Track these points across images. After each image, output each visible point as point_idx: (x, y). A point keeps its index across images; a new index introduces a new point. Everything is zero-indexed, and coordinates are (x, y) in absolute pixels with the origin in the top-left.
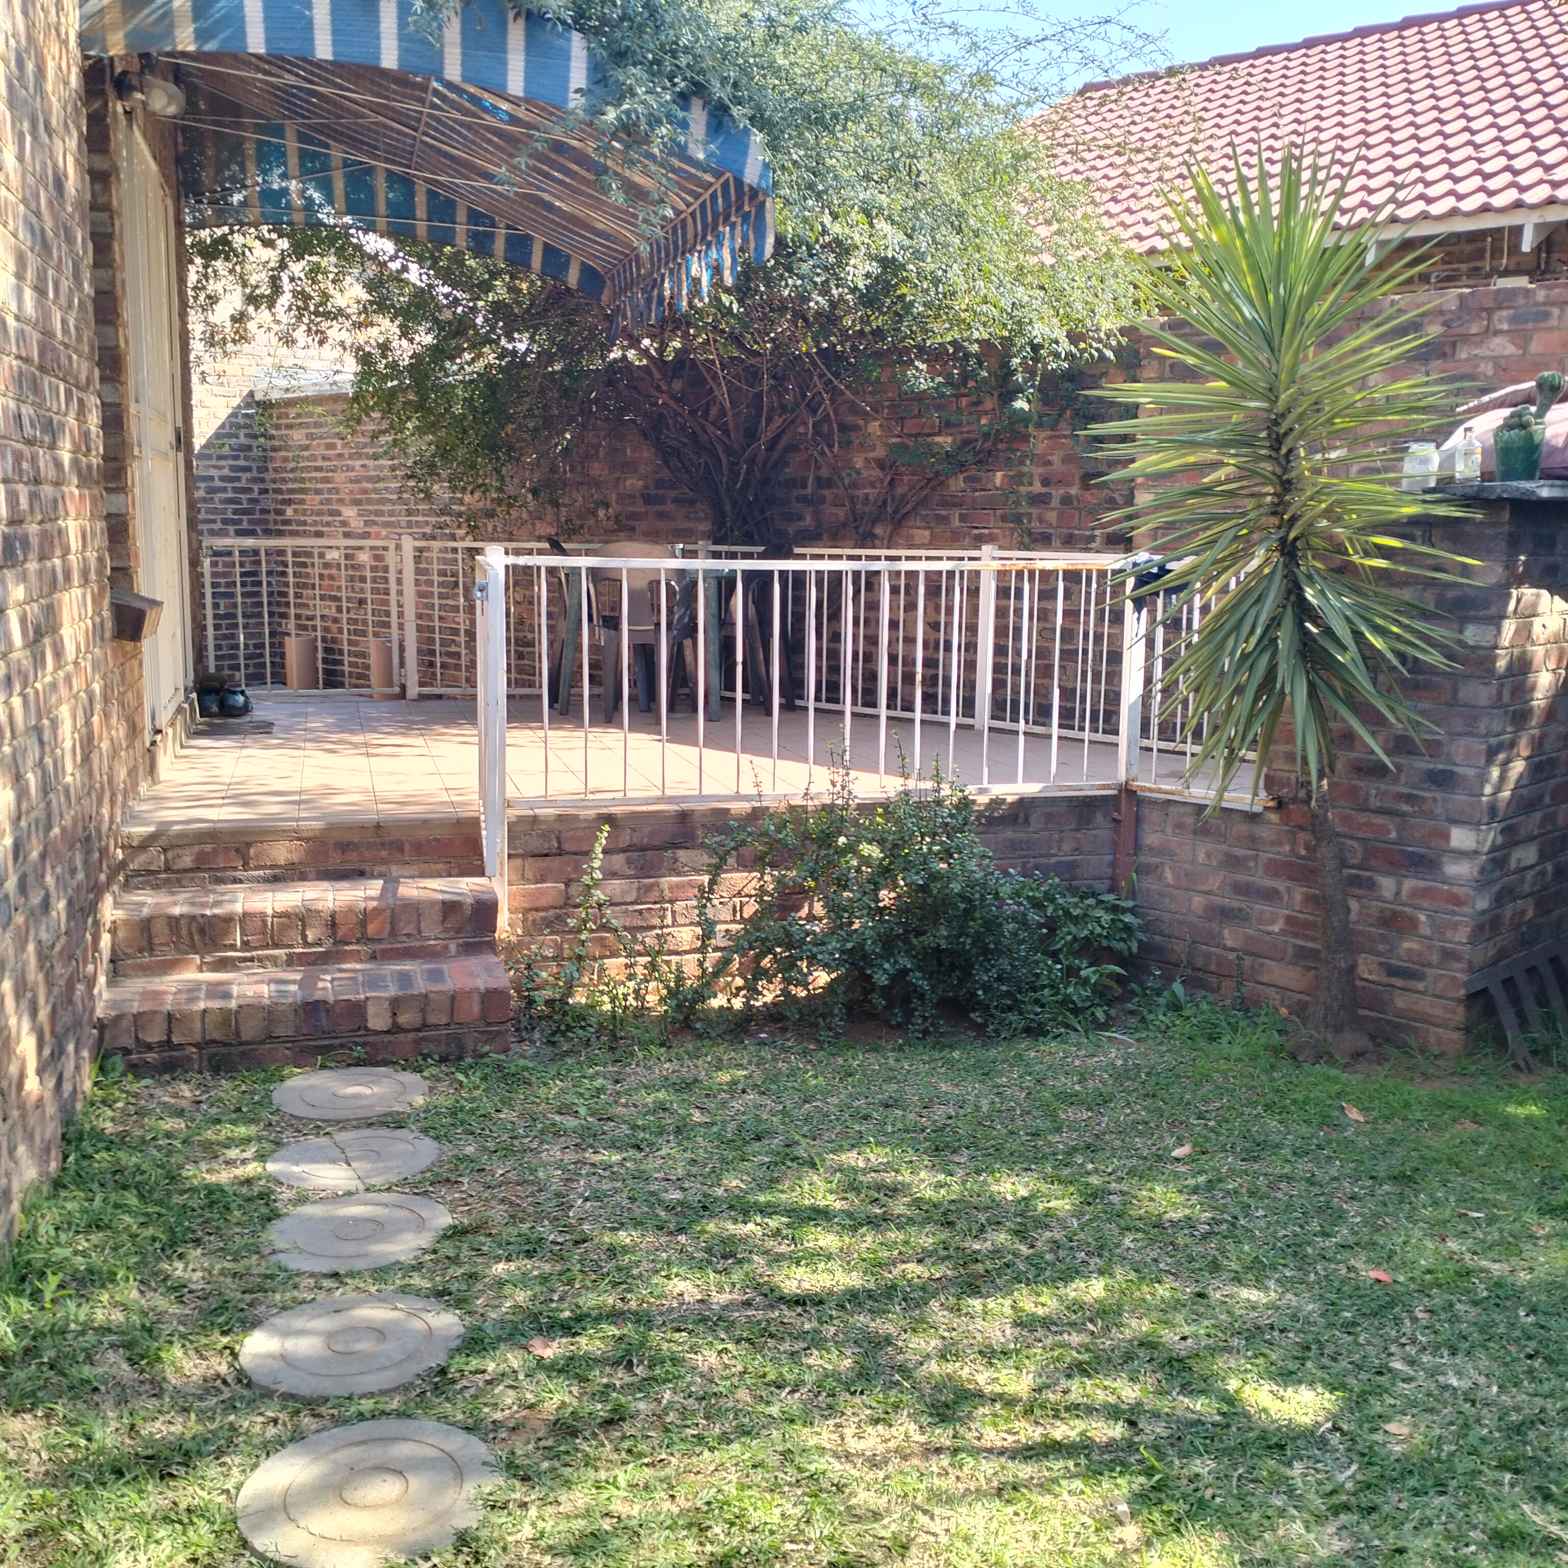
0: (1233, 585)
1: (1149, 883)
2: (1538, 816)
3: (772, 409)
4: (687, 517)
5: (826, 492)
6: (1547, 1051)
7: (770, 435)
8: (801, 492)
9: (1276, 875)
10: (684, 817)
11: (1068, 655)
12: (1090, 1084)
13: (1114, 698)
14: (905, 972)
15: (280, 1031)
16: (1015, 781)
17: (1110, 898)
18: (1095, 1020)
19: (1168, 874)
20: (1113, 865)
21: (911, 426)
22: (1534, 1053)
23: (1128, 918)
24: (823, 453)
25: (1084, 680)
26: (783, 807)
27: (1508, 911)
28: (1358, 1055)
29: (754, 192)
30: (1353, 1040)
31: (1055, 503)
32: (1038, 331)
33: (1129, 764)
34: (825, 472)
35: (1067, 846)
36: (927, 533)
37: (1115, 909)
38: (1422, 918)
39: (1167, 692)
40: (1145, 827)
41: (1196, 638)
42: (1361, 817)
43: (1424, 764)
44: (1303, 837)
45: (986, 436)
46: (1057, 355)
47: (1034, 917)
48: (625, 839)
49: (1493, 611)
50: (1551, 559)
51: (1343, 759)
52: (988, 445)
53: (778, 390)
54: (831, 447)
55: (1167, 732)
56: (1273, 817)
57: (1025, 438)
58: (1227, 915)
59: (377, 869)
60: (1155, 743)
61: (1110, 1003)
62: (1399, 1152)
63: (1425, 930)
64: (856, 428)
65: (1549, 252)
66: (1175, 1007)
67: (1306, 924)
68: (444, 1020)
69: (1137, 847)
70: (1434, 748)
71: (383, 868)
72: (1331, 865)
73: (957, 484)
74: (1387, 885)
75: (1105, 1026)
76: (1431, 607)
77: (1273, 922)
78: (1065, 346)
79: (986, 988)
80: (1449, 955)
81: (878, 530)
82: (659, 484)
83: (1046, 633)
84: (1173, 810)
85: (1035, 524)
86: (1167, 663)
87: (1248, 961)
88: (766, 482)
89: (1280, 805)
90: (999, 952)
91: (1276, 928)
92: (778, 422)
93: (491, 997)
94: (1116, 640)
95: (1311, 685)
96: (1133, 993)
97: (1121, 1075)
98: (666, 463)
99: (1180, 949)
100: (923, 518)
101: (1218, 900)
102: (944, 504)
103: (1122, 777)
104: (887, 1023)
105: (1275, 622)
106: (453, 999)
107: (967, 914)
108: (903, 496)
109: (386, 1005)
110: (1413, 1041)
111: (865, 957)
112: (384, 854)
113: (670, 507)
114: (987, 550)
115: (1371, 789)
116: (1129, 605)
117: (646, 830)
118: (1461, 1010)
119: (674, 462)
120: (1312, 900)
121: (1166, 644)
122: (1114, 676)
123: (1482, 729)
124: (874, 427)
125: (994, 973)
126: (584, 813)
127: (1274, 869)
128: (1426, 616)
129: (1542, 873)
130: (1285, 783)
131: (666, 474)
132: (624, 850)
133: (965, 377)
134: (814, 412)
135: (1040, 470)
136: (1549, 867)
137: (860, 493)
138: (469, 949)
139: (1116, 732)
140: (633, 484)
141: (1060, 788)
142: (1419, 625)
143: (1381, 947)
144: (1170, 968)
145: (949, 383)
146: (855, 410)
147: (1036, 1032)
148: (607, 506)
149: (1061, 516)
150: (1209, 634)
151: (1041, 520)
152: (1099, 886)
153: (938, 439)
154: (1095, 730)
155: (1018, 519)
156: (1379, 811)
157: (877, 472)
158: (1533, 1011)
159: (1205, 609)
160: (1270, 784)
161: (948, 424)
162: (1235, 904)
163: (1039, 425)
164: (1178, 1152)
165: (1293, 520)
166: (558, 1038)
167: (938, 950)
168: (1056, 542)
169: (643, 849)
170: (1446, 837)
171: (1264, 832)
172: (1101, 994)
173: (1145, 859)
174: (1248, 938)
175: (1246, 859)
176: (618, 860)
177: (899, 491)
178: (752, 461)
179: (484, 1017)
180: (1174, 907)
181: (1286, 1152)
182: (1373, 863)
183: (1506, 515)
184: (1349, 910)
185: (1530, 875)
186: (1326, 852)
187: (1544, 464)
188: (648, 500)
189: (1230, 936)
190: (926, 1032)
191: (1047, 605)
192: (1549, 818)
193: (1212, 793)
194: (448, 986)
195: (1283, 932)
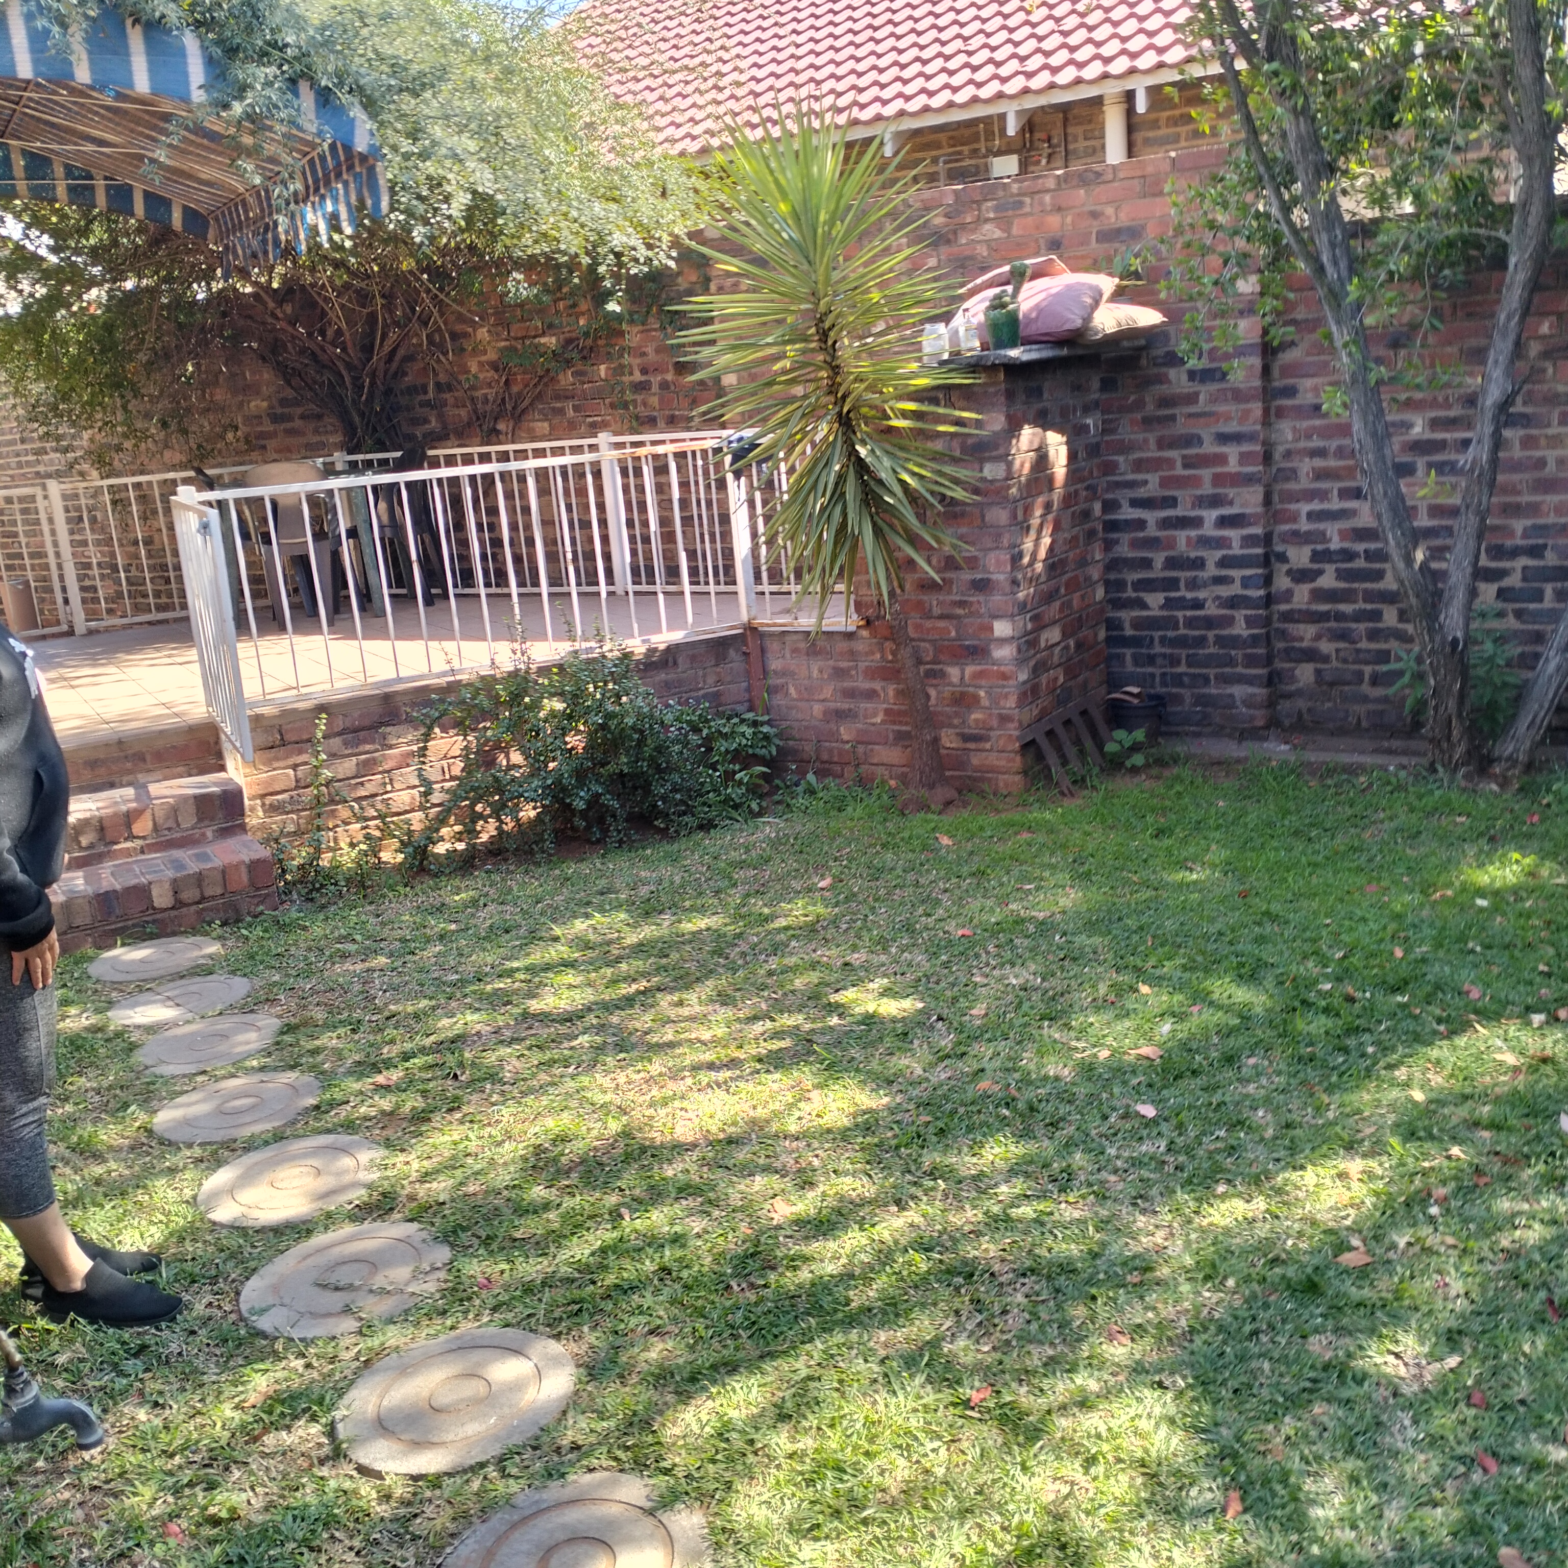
0: (809, 450)
1: (778, 700)
2: (1057, 604)
3: (385, 326)
4: (316, 431)
5: (447, 396)
6: (1083, 779)
7: (387, 349)
8: (422, 397)
9: (873, 679)
10: (387, 698)
11: (687, 521)
12: (753, 853)
13: (729, 554)
14: (598, 796)
15: (78, 922)
16: (659, 631)
17: (750, 716)
18: (751, 811)
19: (792, 690)
20: (749, 690)
21: (517, 329)
22: (1075, 782)
23: (765, 729)
24: (439, 361)
25: (703, 541)
26: (474, 676)
27: (1044, 679)
28: (948, 803)
29: (363, 158)
30: (943, 793)
31: (655, 388)
32: (618, 240)
33: (749, 607)
34: (443, 378)
35: (711, 680)
36: (546, 424)
37: (755, 724)
38: (982, 694)
39: (770, 542)
40: (769, 655)
41: (786, 497)
42: (928, 624)
43: (967, 576)
44: (889, 645)
45: (587, 334)
46: (636, 260)
47: (693, 737)
48: (339, 724)
49: (1001, 451)
50: (1040, 406)
51: (910, 581)
52: (589, 342)
53: (389, 307)
54: (445, 354)
55: (775, 576)
56: (865, 633)
57: (622, 334)
58: (840, 715)
59: (125, 779)
60: (766, 587)
61: (761, 797)
62: (976, 858)
63: (985, 702)
64: (466, 335)
65: (1031, 132)
66: (811, 792)
67: (900, 713)
68: (219, 891)
69: (765, 672)
70: (972, 563)
71: (130, 778)
72: (909, 663)
73: (567, 379)
74: (954, 672)
75: (760, 814)
76: (957, 453)
77: (875, 715)
78: (642, 253)
79: (664, 798)
80: (1004, 719)
81: (501, 426)
82: (283, 402)
83: (664, 504)
84: (788, 638)
85: (640, 409)
86: (767, 518)
87: (861, 749)
88: (388, 392)
89: (868, 623)
90: (669, 769)
91: (878, 720)
92: (393, 336)
93: (254, 866)
94: (724, 503)
95: (874, 524)
96: (778, 788)
97: (775, 844)
98: (288, 383)
99: (809, 749)
100: (541, 412)
101: (832, 705)
102: (558, 397)
103: (744, 617)
104: (589, 841)
105: (841, 478)
106: (224, 872)
107: (641, 743)
108: (519, 394)
109: (167, 886)
110: (986, 787)
111: (564, 789)
112: (129, 765)
113: (298, 423)
114: (604, 438)
115: (933, 601)
116: (730, 477)
117: (356, 714)
118: (1018, 758)
119: (296, 381)
120: (899, 693)
121: (765, 503)
122: (727, 535)
123: (1006, 543)
124: (483, 333)
125: (669, 786)
126: (302, 705)
127: (871, 674)
128: (955, 461)
129: (1067, 648)
130: (868, 606)
131: (290, 393)
132: (339, 734)
133: (560, 284)
134: (426, 324)
135: (638, 361)
136: (1072, 643)
137: (479, 394)
138: (225, 832)
139: (734, 583)
140: (258, 405)
141: (698, 633)
142: (948, 469)
143: (956, 721)
144: (804, 764)
145: (547, 291)
146: (461, 318)
147: (707, 826)
148: (236, 428)
149: (661, 401)
150: (796, 492)
151: (645, 404)
152: (740, 708)
153: (543, 340)
154: (718, 583)
155: (625, 406)
156: (942, 617)
157: (491, 374)
158: (1071, 751)
159: (791, 471)
160: (858, 606)
161: (551, 326)
162: (846, 706)
163: (632, 322)
164: (822, 884)
165: (844, 397)
166: (314, 894)
167: (621, 775)
168: (661, 424)
169: (356, 731)
170: (991, 629)
171: (859, 646)
172: (753, 790)
173: (773, 681)
174: (859, 731)
175: (849, 669)
176: (336, 742)
177: (515, 389)
178: (373, 375)
179: (252, 884)
180: (800, 716)
181: (899, 871)
182: (942, 658)
183: (1002, 376)
184: (928, 697)
185: (1057, 650)
186: (905, 653)
187: (1023, 332)
188: (276, 419)
189: (846, 732)
190: (621, 842)
191: (662, 479)
192: (1067, 605)
193: (813, 621)
194: (217, 863)
195: (883, 722)
